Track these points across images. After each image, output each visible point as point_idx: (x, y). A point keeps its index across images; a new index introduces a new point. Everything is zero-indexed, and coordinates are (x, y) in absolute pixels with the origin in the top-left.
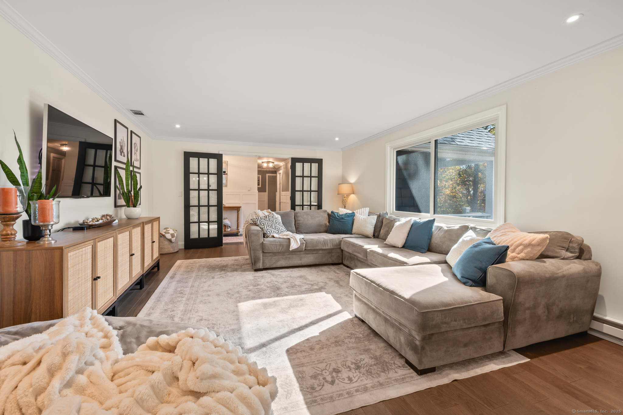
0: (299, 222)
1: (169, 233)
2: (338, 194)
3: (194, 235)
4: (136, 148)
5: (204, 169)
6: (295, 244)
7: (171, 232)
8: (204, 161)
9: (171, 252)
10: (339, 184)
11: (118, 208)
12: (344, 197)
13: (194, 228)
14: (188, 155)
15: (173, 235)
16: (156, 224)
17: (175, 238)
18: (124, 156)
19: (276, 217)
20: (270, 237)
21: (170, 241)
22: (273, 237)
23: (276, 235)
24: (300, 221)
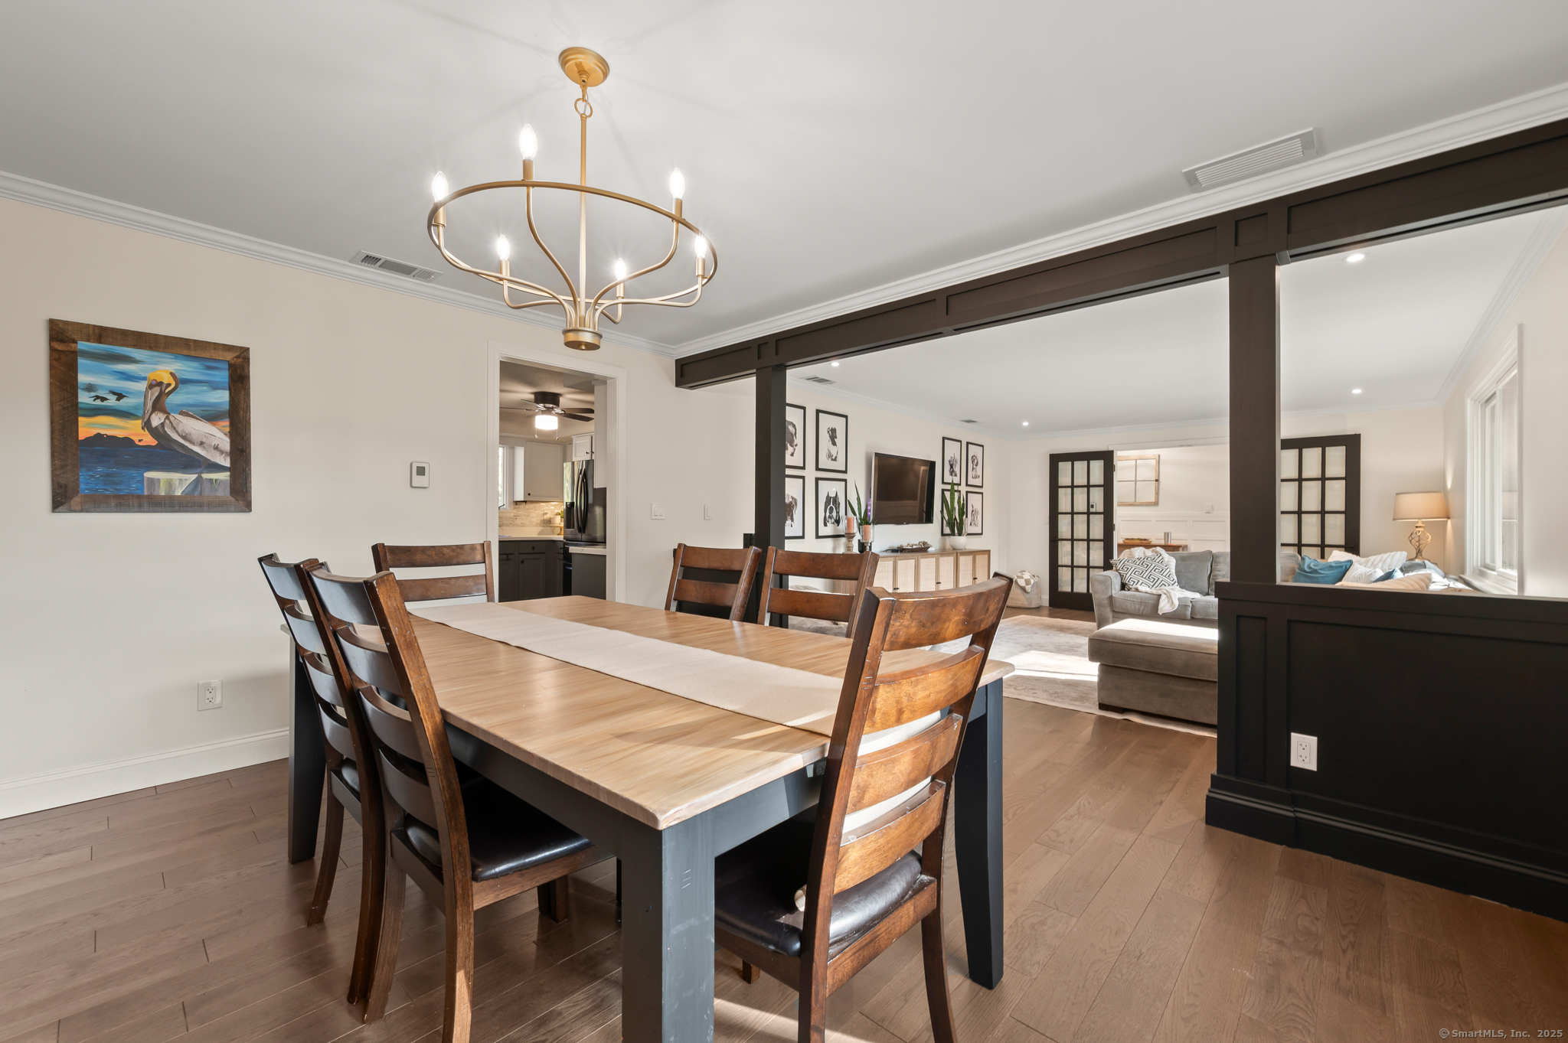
0: (1217, 573)
1: (1022, 578)
2: (1394, 520)
3: (1065, 587)
4: (976, 461)
5: (1081, 479)
6: (1168, 605)
7: (1027, 576)
8: (1081, 466)
9: (1024, 606)
10: (1397, 494)
11: (946, 537)
12: (1417, 527)
13: (1064, 574)
14: (1055, 460)
15: (1027, 582)
16: (981, 560)
17: (1030, 586)
18: (956, 475)
19: (1166, 560)
20: (1133, 589)
21: (1023, 589)
22: (1137, 590)
23: (1140, 588)
24: (1219, 571)
